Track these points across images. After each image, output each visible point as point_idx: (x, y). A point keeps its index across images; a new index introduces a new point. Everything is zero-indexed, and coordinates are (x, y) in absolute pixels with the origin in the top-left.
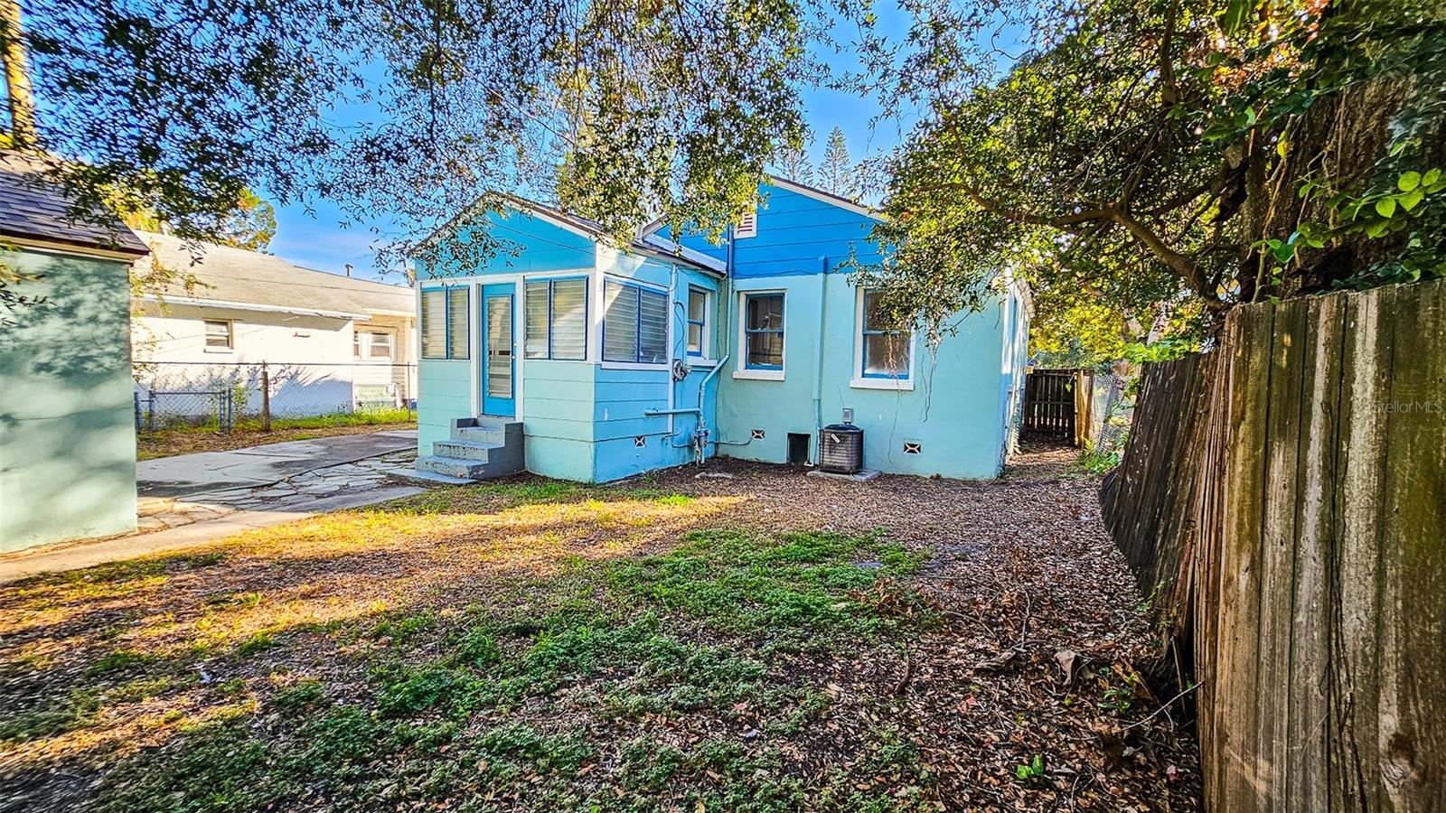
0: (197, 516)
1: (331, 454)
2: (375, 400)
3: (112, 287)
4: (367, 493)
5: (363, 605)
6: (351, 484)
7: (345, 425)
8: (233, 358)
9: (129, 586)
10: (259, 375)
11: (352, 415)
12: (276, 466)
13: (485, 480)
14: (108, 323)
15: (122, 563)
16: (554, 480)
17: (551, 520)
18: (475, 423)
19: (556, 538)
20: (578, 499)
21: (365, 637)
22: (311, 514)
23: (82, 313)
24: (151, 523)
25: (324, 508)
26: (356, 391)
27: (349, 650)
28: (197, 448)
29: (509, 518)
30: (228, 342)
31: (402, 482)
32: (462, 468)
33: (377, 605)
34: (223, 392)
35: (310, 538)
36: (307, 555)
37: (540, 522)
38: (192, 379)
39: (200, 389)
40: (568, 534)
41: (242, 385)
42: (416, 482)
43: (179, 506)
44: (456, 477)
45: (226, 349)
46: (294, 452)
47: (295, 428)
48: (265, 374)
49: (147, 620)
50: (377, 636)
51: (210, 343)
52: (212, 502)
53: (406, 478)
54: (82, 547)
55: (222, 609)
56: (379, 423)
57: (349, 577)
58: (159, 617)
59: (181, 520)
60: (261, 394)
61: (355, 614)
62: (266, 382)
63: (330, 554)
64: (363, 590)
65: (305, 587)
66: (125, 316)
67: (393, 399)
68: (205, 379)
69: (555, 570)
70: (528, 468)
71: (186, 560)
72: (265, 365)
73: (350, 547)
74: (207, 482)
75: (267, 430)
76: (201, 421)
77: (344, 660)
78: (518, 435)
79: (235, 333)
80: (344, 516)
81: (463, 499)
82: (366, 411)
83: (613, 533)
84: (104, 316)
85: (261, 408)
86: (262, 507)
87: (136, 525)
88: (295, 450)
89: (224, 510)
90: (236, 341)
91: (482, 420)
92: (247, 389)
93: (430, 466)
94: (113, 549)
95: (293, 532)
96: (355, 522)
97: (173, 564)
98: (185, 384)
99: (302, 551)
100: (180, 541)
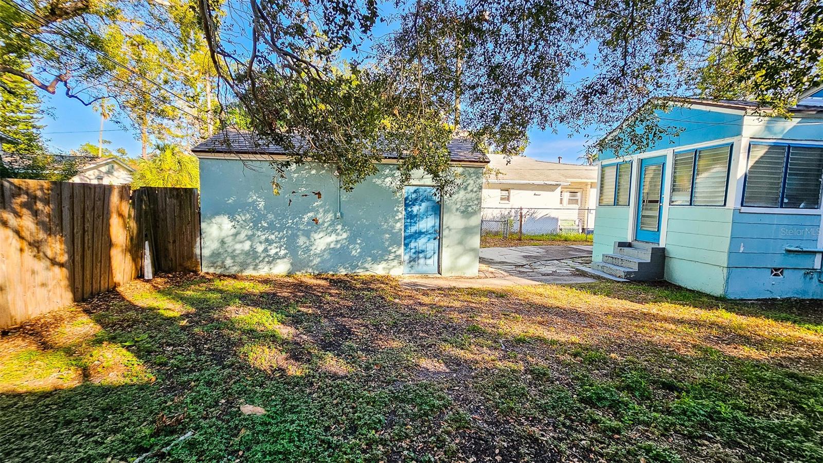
0: (496, 275)
1: (548, 254)
2: (569, 227)
3: (478, 177)
4: (566, 277)
5: (567, 336)
6: (558, 271)
7: (554, 240)
8: (509, 206)
9: (477, 299)
10: (519, 214)
11: (557, 235)
12: (525, 257)
13: (635, 281)
14: (476, 192)
15: (474, 289)
16: (687, 290)
17: (687, 317)
18: (629, 245)
19: (692, 331)
20: (710, 307)
21: (568, 354)
22: (540, 283)
23: (469, 188)
24: (482, 275)
25: (546, 281)
26: (559, 223)
27: (562, 358)
28: (495, 245)
29: (652, 308)
30: (508, 199)
31: (583, 274)
32: (621, 271)
33: (575, 339)
34: (505, 221)
35: (541, 295)
36: (540, 303)
37: (677, 316)
38: (494, 215)
39: (497, 220)
40: (702, 330)
41: (512, 218)
42: (591, 276)
43: (491, 269)
44: (616, 277)
45: (507, 202)
46: (532, 251)
47: (533, 240)
48: (521, 213)
49: (483, 315)
50: (575, 355)
51: (502, 199)
52: (501, 269)
53: (586, 272)
54: (463, 280)
55: (507, 319)
56: (570, 240)
57: (559, 319)
58: (487, 315)
59: (491, 275)
60: (519, 222)
61: (563, 340)
62: (521, 216)
63: (550, 305)
64: (566, 328)
65: (539, 319)
66: (481, 188)
67: (577, 228)
68: (499, 215)
69: (692, 353)
70: (666, 277)
71: (494, 293)
72: (521, 209)
73: (559, 304)
74: (499, 260)
75: (520, 239)
76: (497, 234)
77: (559, 362)
78: (660, 256)
79: (511, 194)
80: (555, 287)
81: (620, 291)
82: (563, 234)
83: (747, 341)
84: (475, 190)
85: (519, 229)
86: (519, 275)
87: (477, 274)
88: (532, 250)
89: (506, 274)
90: (511, 198)
91: (635, 243)
92: (514, 220)
93: (600, 268)
94: (471, 283)
95: (533, 290)
96: (561, 291)
97: (490, 293)
98: (492, 217)
99: (537, 300)
100: (491, 284)
